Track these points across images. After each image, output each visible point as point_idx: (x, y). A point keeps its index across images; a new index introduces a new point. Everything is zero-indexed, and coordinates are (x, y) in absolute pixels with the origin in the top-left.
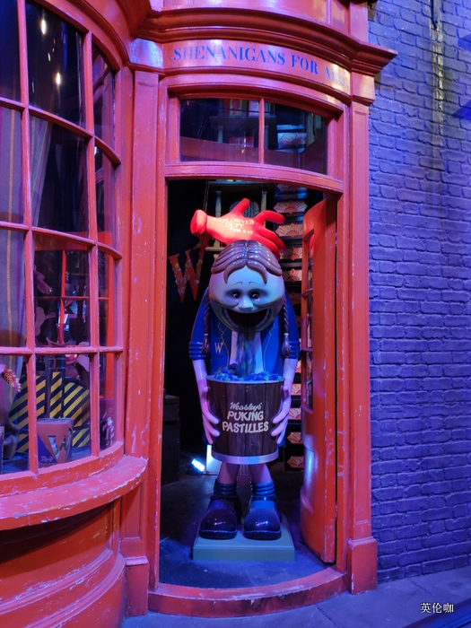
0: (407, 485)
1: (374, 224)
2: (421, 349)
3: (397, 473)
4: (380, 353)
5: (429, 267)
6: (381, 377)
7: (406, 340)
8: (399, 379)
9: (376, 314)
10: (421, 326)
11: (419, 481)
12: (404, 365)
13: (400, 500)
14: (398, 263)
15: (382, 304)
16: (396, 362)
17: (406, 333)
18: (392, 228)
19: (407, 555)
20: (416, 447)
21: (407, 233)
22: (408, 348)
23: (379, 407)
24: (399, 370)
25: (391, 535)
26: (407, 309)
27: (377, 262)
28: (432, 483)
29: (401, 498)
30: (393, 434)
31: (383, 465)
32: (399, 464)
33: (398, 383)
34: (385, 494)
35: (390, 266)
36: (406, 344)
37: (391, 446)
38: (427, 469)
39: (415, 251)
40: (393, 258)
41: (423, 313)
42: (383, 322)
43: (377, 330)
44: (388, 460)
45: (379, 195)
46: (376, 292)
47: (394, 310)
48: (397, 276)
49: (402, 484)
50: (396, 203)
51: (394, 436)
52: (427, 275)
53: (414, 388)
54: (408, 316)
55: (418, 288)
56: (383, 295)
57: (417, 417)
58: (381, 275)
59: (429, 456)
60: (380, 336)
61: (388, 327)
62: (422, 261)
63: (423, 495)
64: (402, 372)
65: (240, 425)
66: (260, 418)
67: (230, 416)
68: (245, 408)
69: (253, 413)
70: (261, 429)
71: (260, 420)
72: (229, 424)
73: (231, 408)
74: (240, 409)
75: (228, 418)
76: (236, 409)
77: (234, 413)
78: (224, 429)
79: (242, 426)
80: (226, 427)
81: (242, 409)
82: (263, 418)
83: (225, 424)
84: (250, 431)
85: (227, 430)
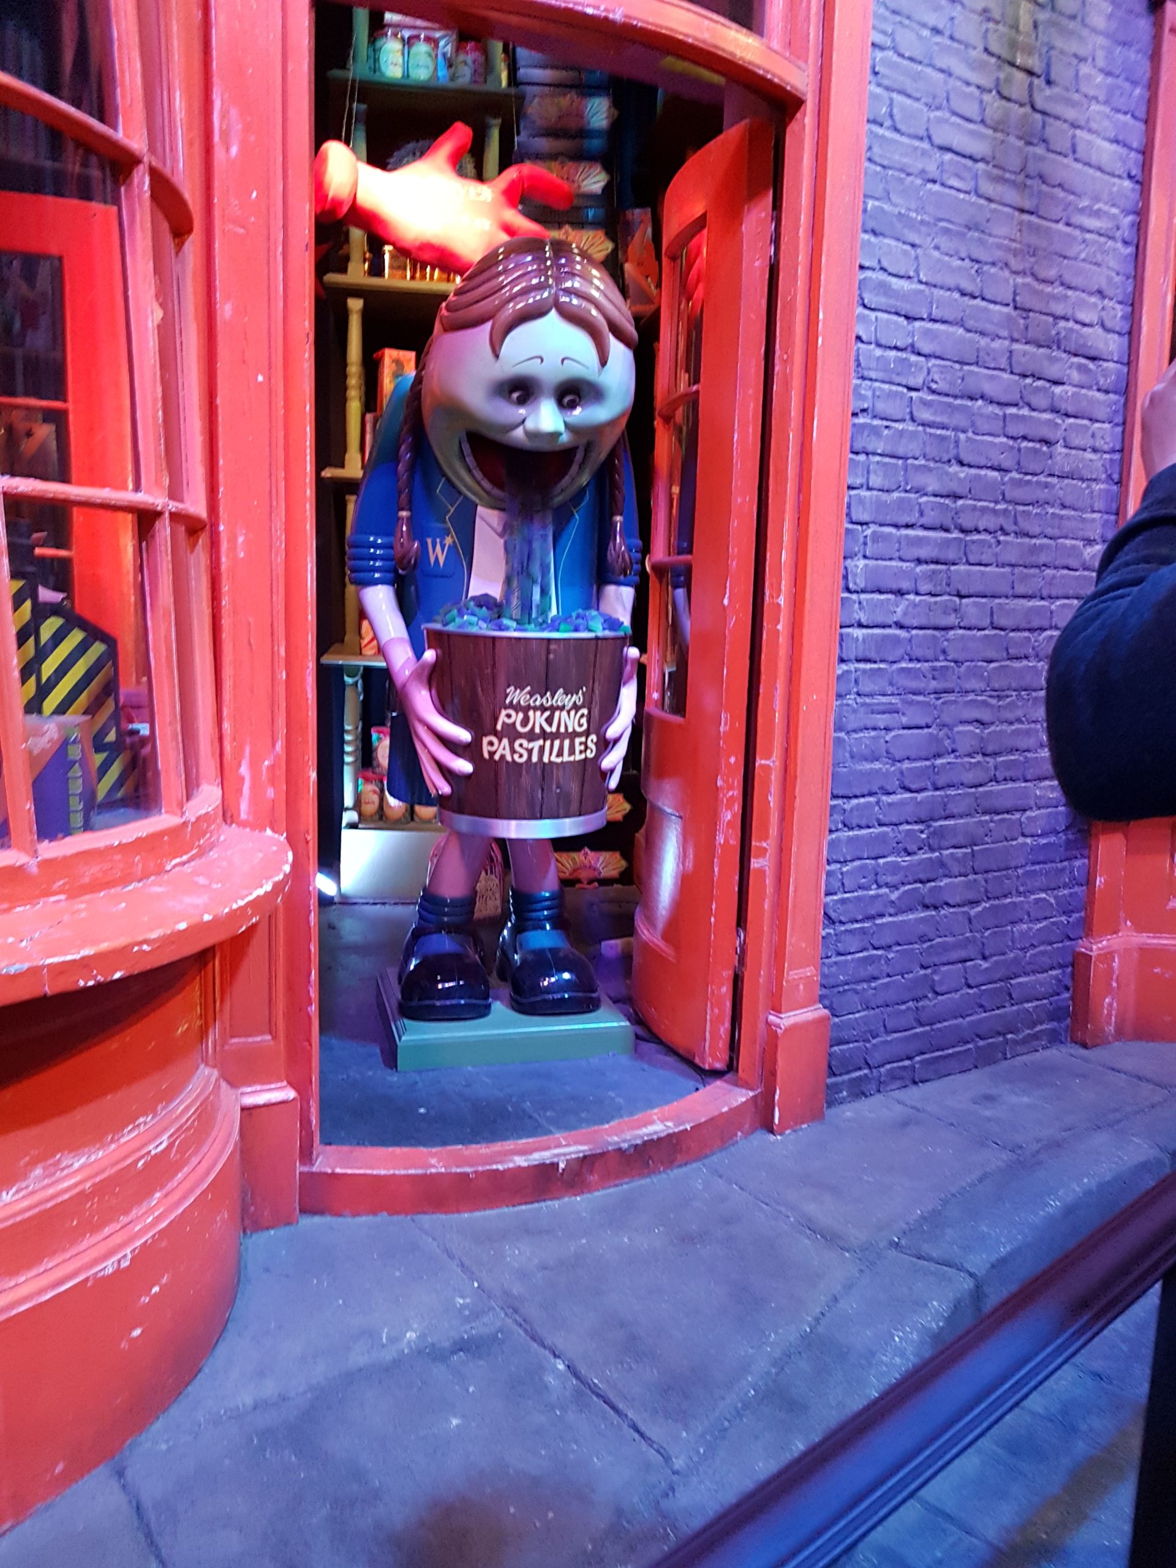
0: (895, 887)
1: (870, 204)
2: (951, 555)
3: (876, 858)
4: (862, 563)
5: (983, 342)
6: (861, 625)
7: (921, 533)
8: (898, 632)
9: (862, 458)
10: (957, 497)
11: (922, 876)
12: (911, 597)
13: (879, 921)
14: (917, 324)
15: (875, 431)
16: (895, 587)
17: (922, 514)
18: (911, 224)
19: (886, 1042)
20: (920, 796)
21: (943, 241)
22: (924, 553)
23: (850, 699)
24: (899, 610)
25: (856, 998)
26: (928, 450)
27: (873, 315)
28: (946, 881)
29: (882, 915)
30: (877, 765)
31: (850, 840)
32: (882, 837)
33: (897, 640)
34: (850, 906)
35: (898, 331)
36: (919, 541)
37: (871, 794)
38: (940, 848)
39: (956, 295)
40: (906, 308)
41: (961, 463)
42: (875, 480)
43: (861, 501)
44: (860, 827)
45: (888, 123)
46: (863, 398)
47: (901, 451)
48: (914, 358)
49: (887, 885)
50: (924, 153)
51: (878, 771)
52: (977, 364)
53: (929, 654)
54: (930, 470)
55: (956, 397)
56: (881, 407)
57: (928, 727)
58: (878, 352)
59: (946, 818)
60: (865, 517)
61: (884, 496)
62: (970, 323)
63: (926, 907)
64: (905, 614)
65: (531, 745)
66: (580, 725)
67: (504, 723)
68: (544, 700)
69: (564, 713)
70: (581, 752)
71: (579, 730)
72: (500, 741)
73: (508, 701)
74: (532, 704)
75: (499, 727)
76: (522, 703)
77: (517, 713)
78: (486, 755)
79: (536, 745)
80: (493, 749)
81: (538, 703)
82: (585, 726)
83: (491, 744)
84: (554, 758)
85: (497, 757)
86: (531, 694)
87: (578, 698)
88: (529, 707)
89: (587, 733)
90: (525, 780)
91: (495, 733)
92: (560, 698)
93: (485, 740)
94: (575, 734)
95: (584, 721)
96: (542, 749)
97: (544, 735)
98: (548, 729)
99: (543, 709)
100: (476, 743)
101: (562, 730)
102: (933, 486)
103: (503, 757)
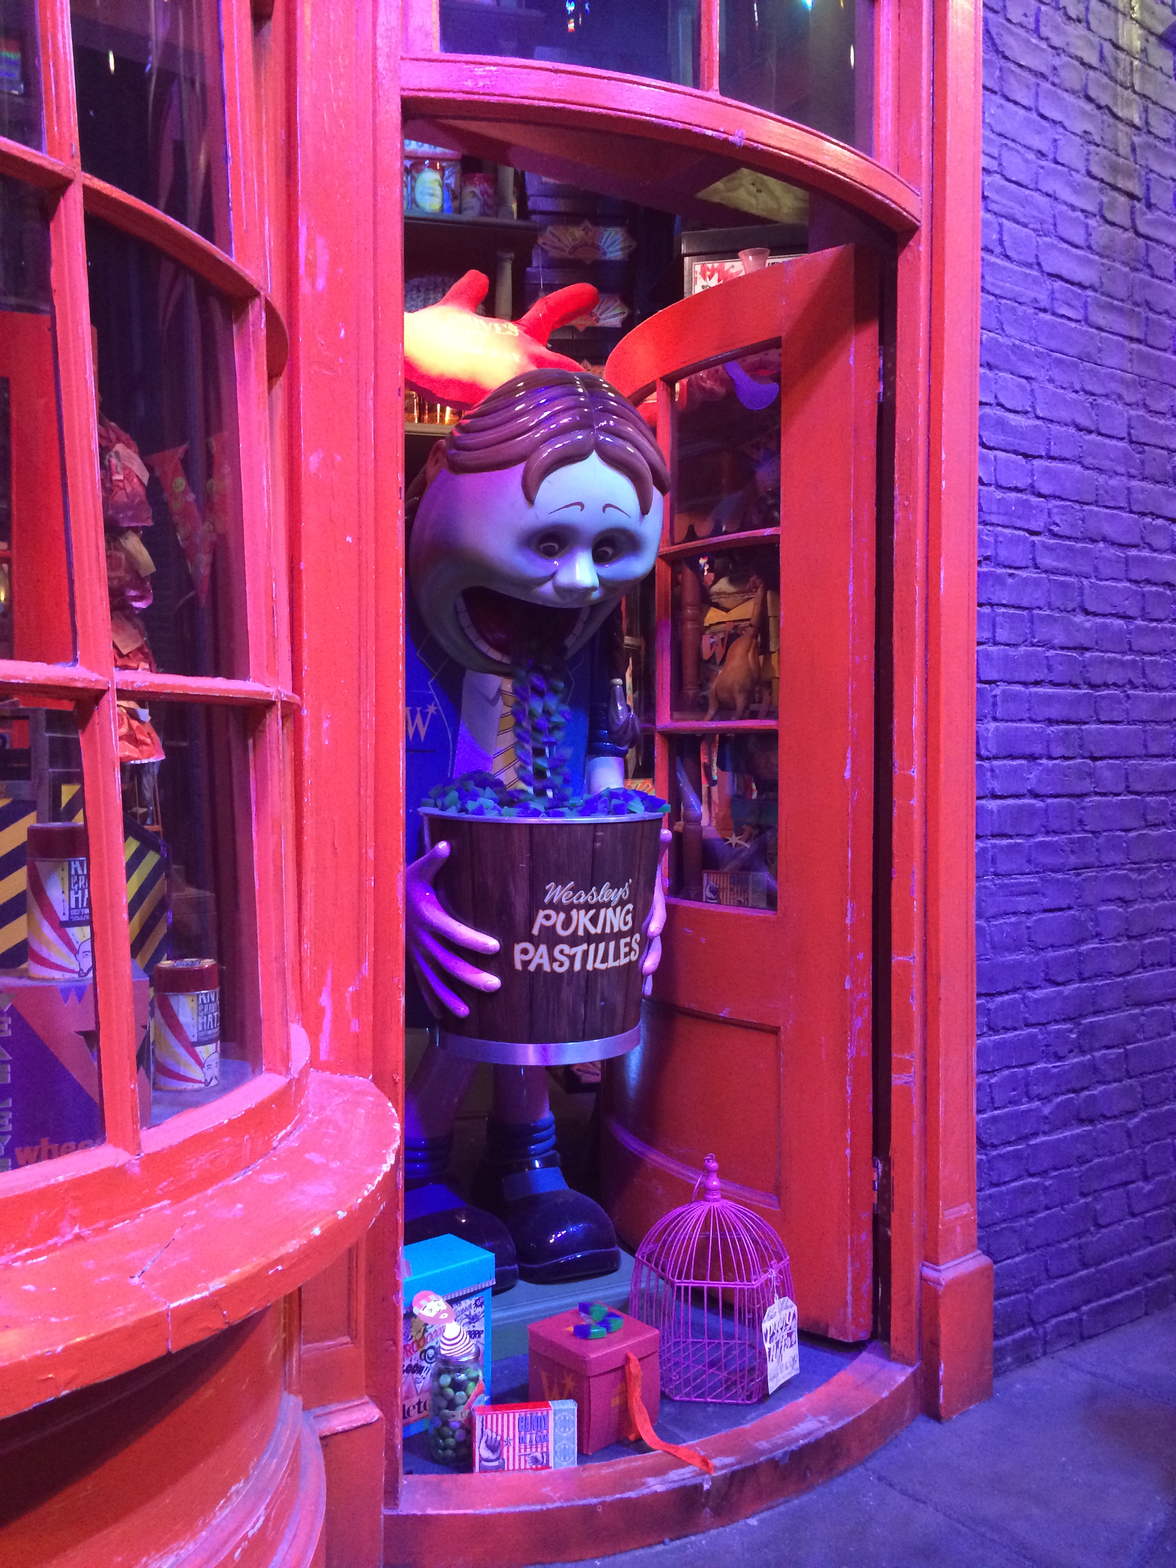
2: (1082, 713)
7: (1050, 690)
8: (1033, 802)
12: (1044, 761)
14: (1036, 462)
17: (1049, 669)
18: (1025, 358)
22: (1054, 712)
24: (1032, 777)
33: (1032, 812)
35: (1020, 471)
36: (1048, 700)
40: (1025, 446)
48: (1034, 500)
54: (1055, 620)
64: (1039, 781)
65: (574, 950)
66: (626, 924)
67: (542, 926)
68: (589, 897)
69: (610, 910)
70: (626, 956)
71: (625, 929)
72: (536, 949)
73: (547, 900)
74: (575, 902)
75: (535, 931)
76: (564, 901)
77: (558, 914)
78: (518, 966)
79: (579, 950)
80: (526, 958)
81: (582, 900)
82: (630, 924)
83: (525, 952)
84: (599, 966)
85: (532, 968)
86: (575, 890)
87: (623, 892)
88: (572, 906)
89: (631, 933)
90: (567, 995)
91: (531, 939)
92: (607, 893)
93: (518, 948)
94: (621, 935)
95: (629, 918)
96: (586, 954)
97: (589, 938)
98: (592, 930)
99: (587, 907)
100: (506, 951)
101: (608, 930)
102: (1060, 639)
103: (540, 966)
